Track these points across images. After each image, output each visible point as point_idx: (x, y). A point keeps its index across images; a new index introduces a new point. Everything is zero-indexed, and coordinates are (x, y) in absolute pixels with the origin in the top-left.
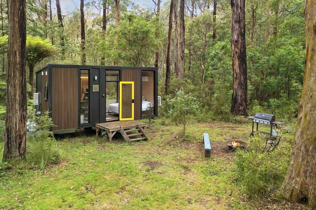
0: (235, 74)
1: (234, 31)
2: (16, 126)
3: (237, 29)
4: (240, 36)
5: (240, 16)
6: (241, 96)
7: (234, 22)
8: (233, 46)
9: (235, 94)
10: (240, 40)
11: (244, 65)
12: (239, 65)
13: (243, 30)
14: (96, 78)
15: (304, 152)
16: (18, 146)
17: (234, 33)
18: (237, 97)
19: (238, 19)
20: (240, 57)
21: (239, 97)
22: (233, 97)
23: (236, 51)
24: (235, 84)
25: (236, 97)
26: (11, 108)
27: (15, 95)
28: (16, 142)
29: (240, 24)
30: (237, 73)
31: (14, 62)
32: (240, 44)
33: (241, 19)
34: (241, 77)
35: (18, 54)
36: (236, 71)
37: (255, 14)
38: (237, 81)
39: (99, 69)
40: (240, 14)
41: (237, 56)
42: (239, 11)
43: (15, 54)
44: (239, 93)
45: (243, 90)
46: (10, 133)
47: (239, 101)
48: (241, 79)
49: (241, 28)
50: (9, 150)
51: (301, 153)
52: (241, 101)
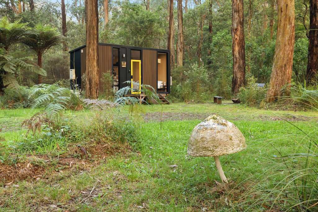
0: (235, 58)
1: (234, 20)
2: (95, 77)
3: (236, 18)
4: (239, 24)
5: (239, 6)
6: (240, 78)
7: (234, 12)
8: (233, 34)
9: (235, 77)
10: (239, 28)
11: (243, 51)
12: (239, 50)
13: (241, 20)
14: (124, 56)
15: (276, 75)
16: (96, 91)
17: (234, 21)
18: (237, 79)
19: (238, 9)
20: (239, 43)
21: (239, 79)
22: (233, 80)
23: (236, 38)
24: (235, 68)
25: (235, 80)
26: (92, 65)
27: (94, 56)
28: (95, 88)
29: (239, 14)
30: (237, 57)
31: (93, 33)
32: (239, 32)
33: (240, 9)
34: (240, 61)
35: (95, 28)
36: (236, 56)
37: (252, 6)
38: (237, 65)
39: (126, 48)
40: (239, 4)
41: (237, 43)
42: (239, 2)
43: (94, 28)
44: (239, 75)
45: (241, 73)
46: (92, 82)
47: (239, 83)
48: (240, 63)
49: (240, 17)
50: (91, 93)
51: (274, 76)
52: (240, 82)
